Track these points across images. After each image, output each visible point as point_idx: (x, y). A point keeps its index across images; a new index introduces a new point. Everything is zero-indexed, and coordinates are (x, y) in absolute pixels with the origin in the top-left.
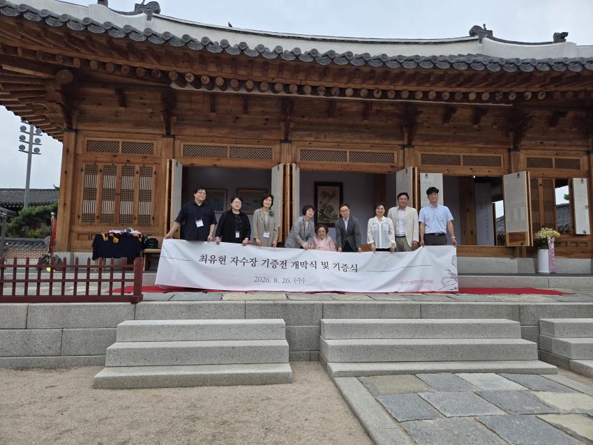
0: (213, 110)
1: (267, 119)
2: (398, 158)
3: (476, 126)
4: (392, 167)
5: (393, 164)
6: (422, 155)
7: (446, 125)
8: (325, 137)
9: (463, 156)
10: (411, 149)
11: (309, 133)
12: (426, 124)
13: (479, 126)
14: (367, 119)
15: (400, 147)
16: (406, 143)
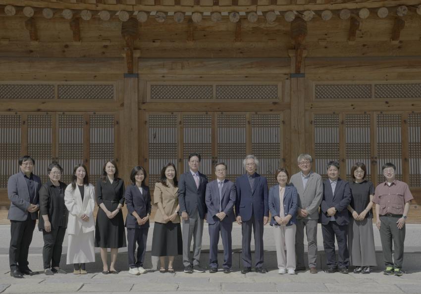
0: (35, 37)
1: (106, 47)
2: (283, 92)
3: (396, 42)
4: (275, 103)
5: (277, 100)
6: (316, 86)
7: (351, 43)
8: (183, 67)
9: (376, 85)
10: (302, 79)
11: (161, 63)
12: (323, 44)
13: (401, 42)
14: (241, 40)
15: (286, 77)
16: (293, 71)
